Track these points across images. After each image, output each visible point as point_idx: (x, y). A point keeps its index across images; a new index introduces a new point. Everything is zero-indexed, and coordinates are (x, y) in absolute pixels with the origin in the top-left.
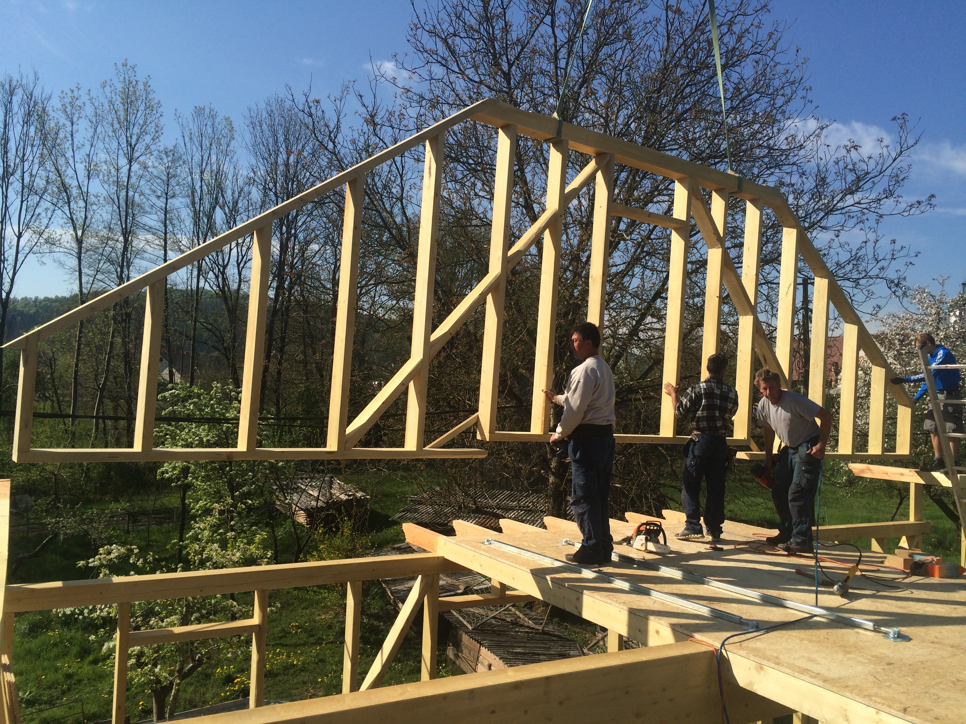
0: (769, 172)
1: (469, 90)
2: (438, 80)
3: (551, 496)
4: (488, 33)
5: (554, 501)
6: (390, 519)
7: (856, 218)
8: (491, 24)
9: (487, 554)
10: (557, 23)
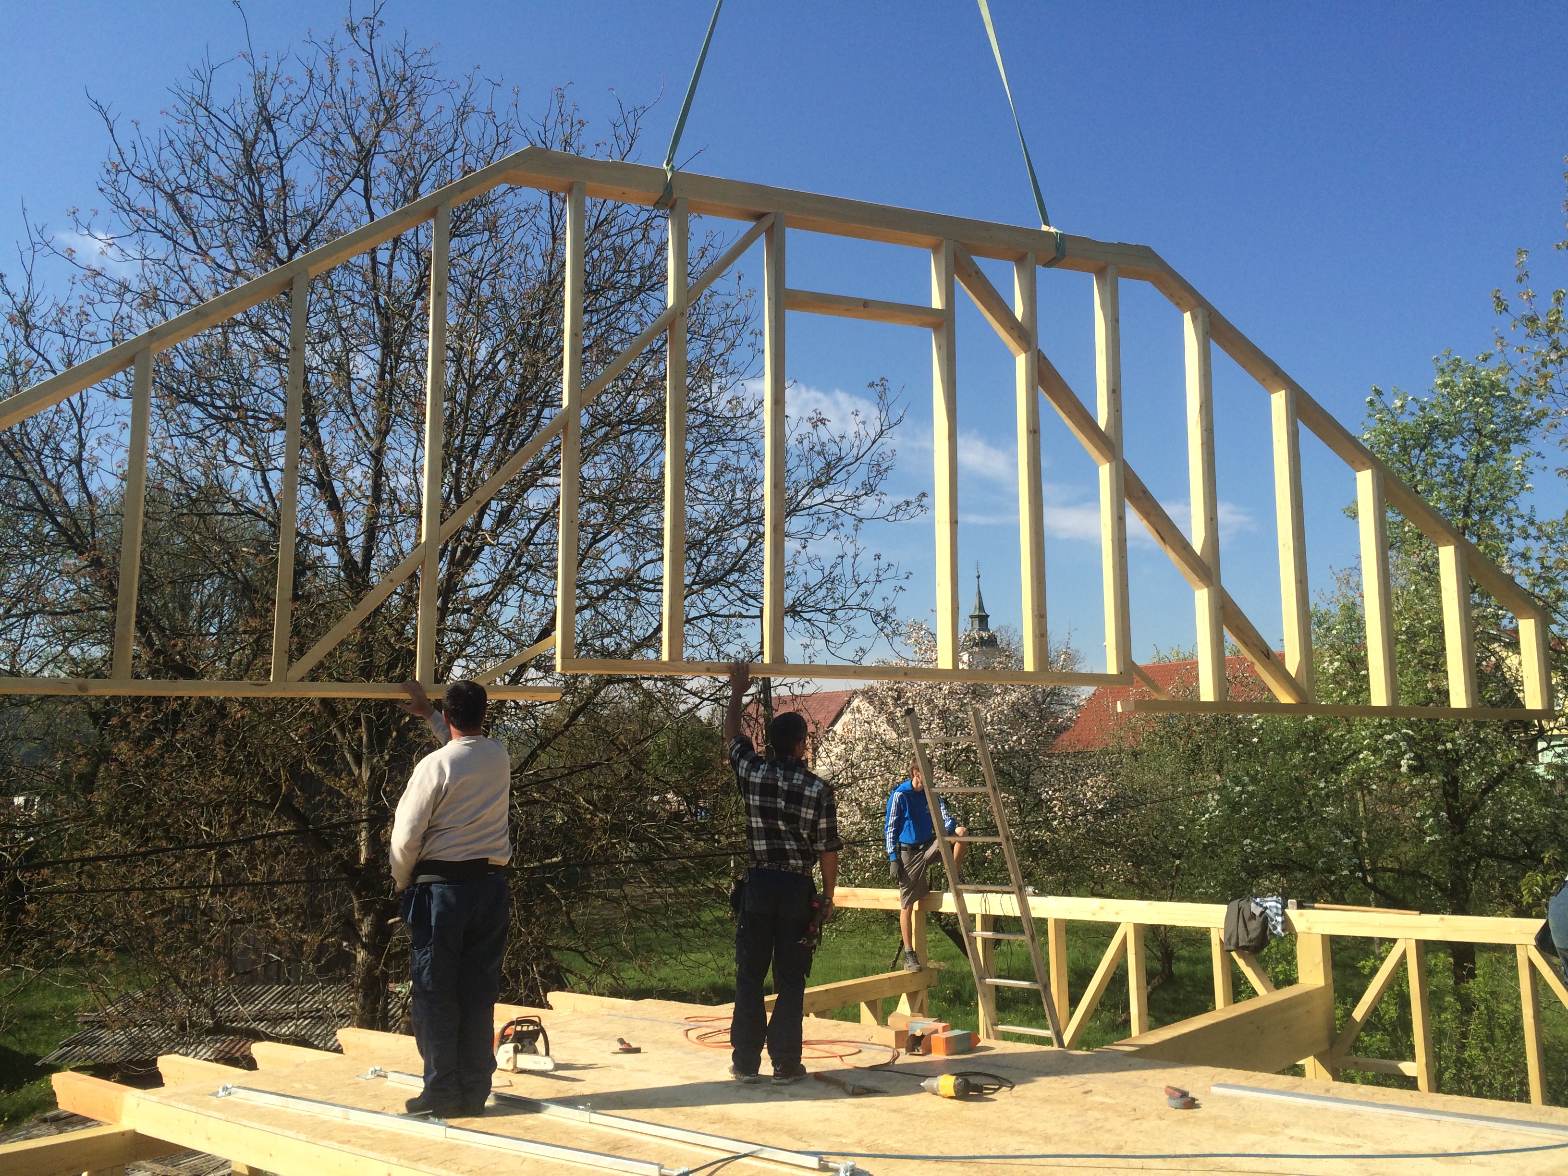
0: (708, 449)
1: (215, 282)
2: (157, 261)
3: (360, 987)
4: (252, 194)
5: (365, 996)
6: (39, 1064)
7: (826, 522)
8: (258, 179)
9: (221, 1115)
10: (375, 193)
